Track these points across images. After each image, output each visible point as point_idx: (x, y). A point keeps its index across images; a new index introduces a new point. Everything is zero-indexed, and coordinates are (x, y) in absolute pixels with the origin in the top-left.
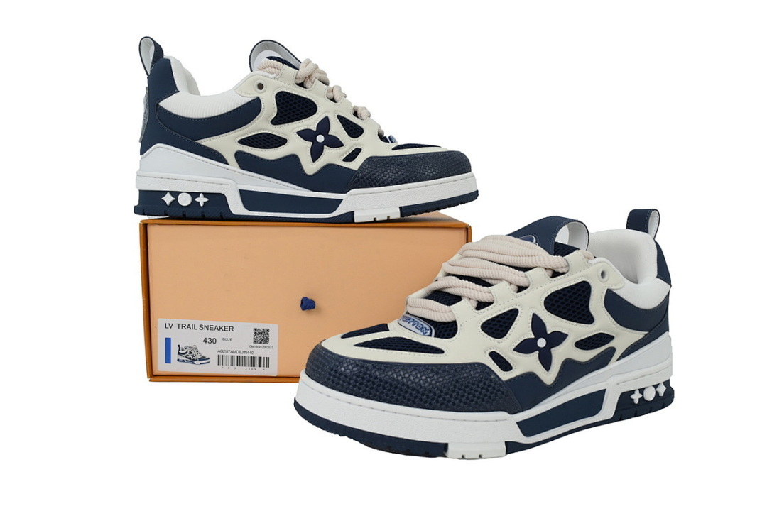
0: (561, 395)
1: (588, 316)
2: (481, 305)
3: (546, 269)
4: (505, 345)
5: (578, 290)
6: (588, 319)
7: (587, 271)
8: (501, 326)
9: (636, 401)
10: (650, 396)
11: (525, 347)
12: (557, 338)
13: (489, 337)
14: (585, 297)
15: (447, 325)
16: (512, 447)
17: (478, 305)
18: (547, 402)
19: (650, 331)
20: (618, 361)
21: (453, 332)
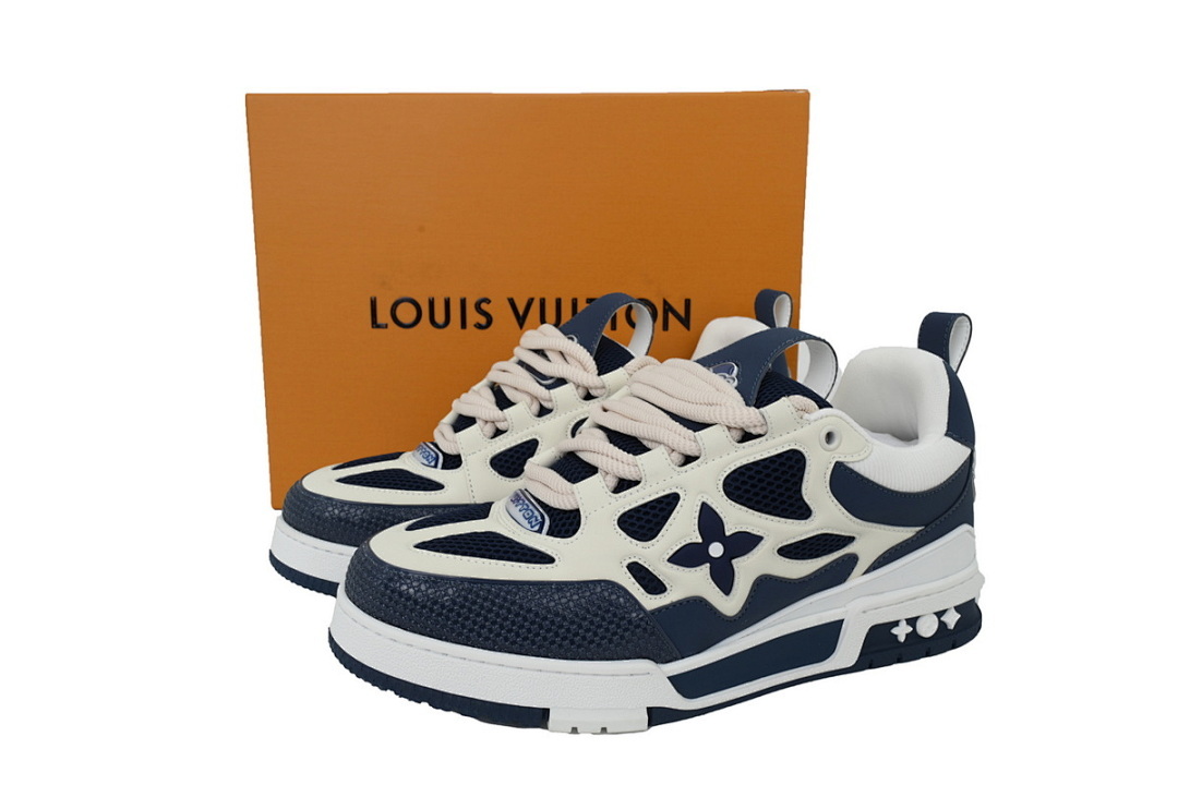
0: (753, 633)
1: (800, 508)
2: (623, 485)
3: (729, 428)
4: (655, 553)
5: (782, 464)
6: (802, 512)
7: (800, 433)
8: (648, 521)
9: (902, 639)
10: (927, 628)
11: (686, 557)
12: (746, 542)
13: (629, 539)
14: (793, 475)
15: (567, 515)
16: (658, 716)
17: (619, 483)
18: (728, 644)
19: (926, 526)
20: (868, 575)
21: (573, 527)
